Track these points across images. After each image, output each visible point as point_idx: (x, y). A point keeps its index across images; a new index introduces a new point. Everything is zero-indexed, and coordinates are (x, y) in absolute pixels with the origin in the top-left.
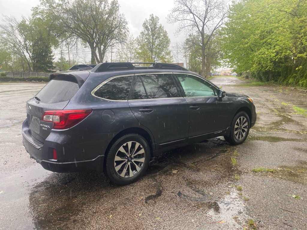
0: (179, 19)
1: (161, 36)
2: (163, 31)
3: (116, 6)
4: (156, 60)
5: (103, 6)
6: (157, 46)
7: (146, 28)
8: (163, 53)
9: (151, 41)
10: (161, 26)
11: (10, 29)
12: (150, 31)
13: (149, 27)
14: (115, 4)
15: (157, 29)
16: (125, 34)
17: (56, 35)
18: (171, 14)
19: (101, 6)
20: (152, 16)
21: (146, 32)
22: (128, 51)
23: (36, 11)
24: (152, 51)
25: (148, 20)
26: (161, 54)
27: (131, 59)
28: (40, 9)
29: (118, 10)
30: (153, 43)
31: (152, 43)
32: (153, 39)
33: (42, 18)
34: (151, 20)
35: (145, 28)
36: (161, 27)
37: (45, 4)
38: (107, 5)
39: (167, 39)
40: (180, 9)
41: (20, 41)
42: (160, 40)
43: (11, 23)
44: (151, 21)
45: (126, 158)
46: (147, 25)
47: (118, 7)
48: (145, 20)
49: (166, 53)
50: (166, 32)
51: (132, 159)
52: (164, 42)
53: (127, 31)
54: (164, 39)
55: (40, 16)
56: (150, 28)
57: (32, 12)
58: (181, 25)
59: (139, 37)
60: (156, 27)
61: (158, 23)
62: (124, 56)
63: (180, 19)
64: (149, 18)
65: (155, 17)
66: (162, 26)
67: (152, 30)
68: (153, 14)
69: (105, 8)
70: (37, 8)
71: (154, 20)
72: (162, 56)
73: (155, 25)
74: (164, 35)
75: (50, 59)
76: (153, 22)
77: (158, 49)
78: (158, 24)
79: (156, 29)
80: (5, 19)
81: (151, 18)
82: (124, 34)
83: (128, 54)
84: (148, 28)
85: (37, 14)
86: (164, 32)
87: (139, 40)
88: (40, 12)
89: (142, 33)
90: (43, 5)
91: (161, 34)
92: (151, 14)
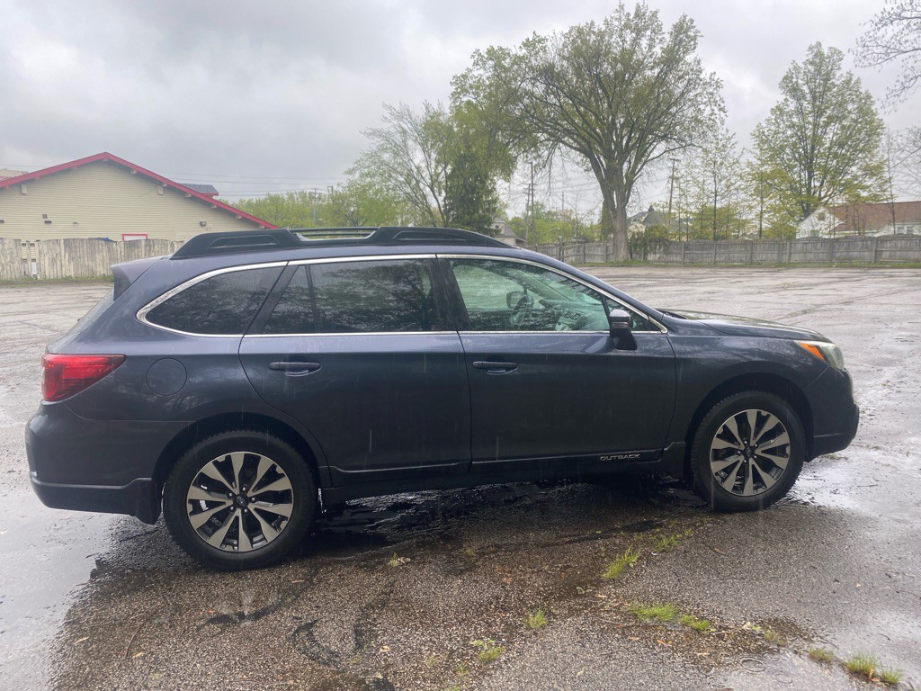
0: (902, 48)
1: (849, 112)
2: (857, 96)
3: (687, 37)
4: (825, 197)
5: (644, 42)
6: (830, 148)
7: (794, 91)
8: (854, 169)
9: (809, 133)
10: (851, 79)
11: (398, 139)
12: (808, 99)
13: (805, 89)
14: (686, 32)
15: (835, 90)
16: (713, 120)
17: (508, 144)
18: (871, 34)
19: (639, 45)
20: (815, 50)
21: (792, 105)
22: (708, 174)
23: (461, 85)
24: (810, 168)
25: (802, 66)
26: (847, 173)
27: (716, 196)
28: (472, 78)
29: (695, 48)
30: (816, 140)
31: (813, 140)
32: (816, 125)
33: (474, 101)
34: (811, 63)
35: (790, 91)
36: (848, 82)
37: (484, 63)
38: (660, 37)
39: (871, 122)
40: (907, 14)
41: (418, 168)
42: (843, 127)
43: (401, 123)
44: (810, 67)
45: (229, 498)
46: (797, 82)
47: (694, 39)
48: (791, 67)
49: (865, 170)
50: (868, 97)
51: (248, 500)
52: (860, 131)
53: (720, 109)
54: (860, 123)
55: (471, 95)
56: (807, 91)
57: (453, 89)
58: (909, 66)
59: (764, 125)
60: (832, 83)
61: (839, 69)
62: (694, 190)
63: (908, 47)
64: (805, 59)
65: (826, 52)
66: (854, 79)
67: (814, 98)
68: (819, 44)
69: (651, 46)
70: (464, 76)
71: (822, 64)
72: (847, 180)
73: (827, 77)
74: (860, 110)
75: (488, 210)
76: (818, 71)
77: (836, 156)
78: (838, 73)
79: (829, 89)
80: (388, 116)
81: (811, 57)
82: (710, 119)
83: (708, 182)
84: (801, 91)
85: (465, 91)
86: (861, 100)
87: (766, 133)
88: (471, 87)
89: (779, 111)
90: (478, 67)
91: (850, 107)
92: (814, 44)
